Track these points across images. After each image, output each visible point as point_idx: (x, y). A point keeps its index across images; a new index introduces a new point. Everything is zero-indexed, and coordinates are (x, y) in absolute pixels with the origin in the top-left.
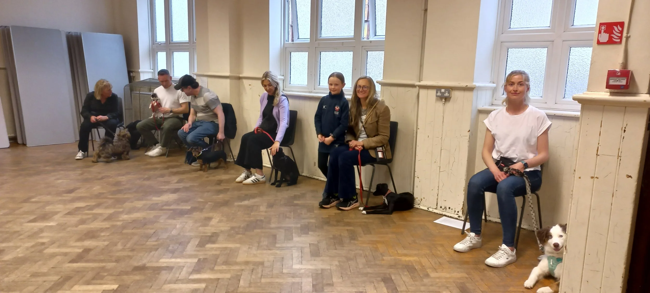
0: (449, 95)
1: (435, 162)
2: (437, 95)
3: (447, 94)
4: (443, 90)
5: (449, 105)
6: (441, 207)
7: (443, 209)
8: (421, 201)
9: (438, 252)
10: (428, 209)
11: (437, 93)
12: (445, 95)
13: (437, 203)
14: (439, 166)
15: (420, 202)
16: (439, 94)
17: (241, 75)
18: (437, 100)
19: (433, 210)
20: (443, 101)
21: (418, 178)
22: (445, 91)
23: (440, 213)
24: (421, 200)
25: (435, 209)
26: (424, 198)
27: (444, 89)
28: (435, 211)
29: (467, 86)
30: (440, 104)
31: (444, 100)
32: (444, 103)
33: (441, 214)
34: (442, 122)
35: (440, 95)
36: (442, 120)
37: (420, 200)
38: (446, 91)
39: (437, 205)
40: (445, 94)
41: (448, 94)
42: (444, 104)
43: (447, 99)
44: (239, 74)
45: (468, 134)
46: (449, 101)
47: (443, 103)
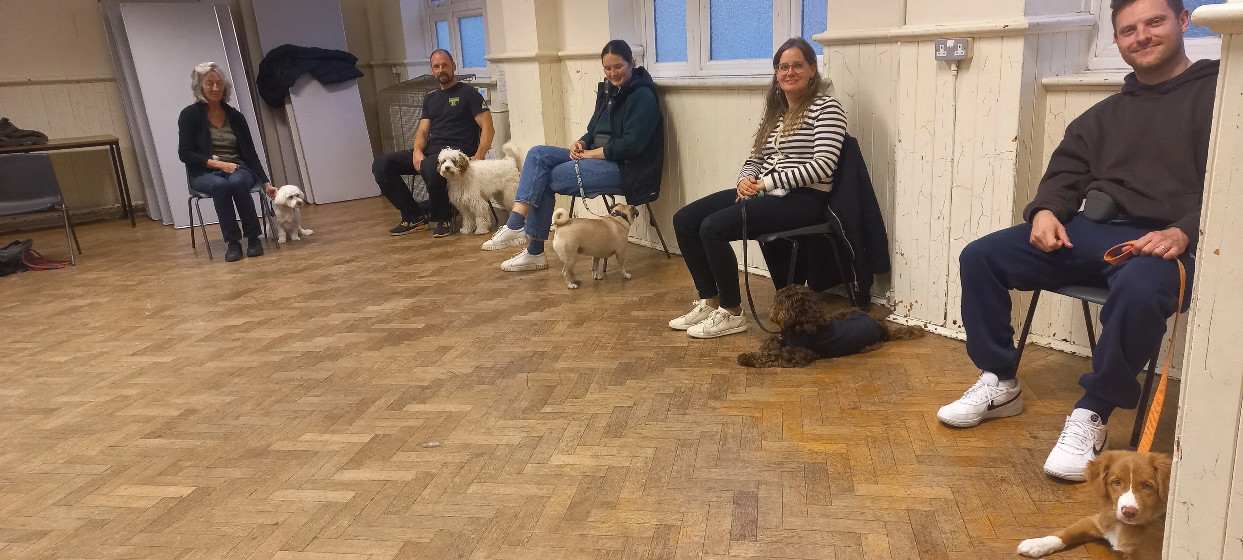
0: (966, 53)
1: (939, 217)
2: (938, 55)
3: (960, 52)
4: (950, 43)
5: (968, 77)
6: (955, 323)
7: (959, 327)
8: (911, 307)
9: (904, 433)
10: (925, 326)
11: (937, 50)
12: (955, 54)
13: (946, 313)
14: (948, 226)
15: (909, 311)
16: (942, 53)
17: (561, 53)
18: (939, 68)
19: (936, 329)
20: (952, 69)
21: (903, 255)
22: (956, 43)
23: (952, 337)
24: (911, 305)
25: (941, 326)
26: (917, 302)
27: (952, 38)
28: (941, 331)
29: (1008, 26)
30: (948, 77)
31: (954, 67)
32: (955, 73)
33: (953, 339)
34: (952, 120)
35: (945, 55)
36: (952, 117)
37: (909, 307)
38: (959, 45)
39: (945, 319)
40: (955, 52)
41: (963, 52)
42: (956, 76)
43: (961, 64)
44: (559, 50)
45: (1013, 146)
46: (968, 68)
47: (954, 75)
